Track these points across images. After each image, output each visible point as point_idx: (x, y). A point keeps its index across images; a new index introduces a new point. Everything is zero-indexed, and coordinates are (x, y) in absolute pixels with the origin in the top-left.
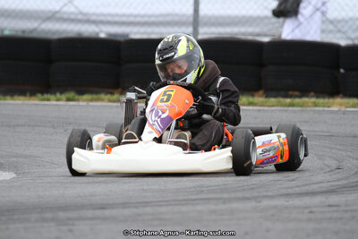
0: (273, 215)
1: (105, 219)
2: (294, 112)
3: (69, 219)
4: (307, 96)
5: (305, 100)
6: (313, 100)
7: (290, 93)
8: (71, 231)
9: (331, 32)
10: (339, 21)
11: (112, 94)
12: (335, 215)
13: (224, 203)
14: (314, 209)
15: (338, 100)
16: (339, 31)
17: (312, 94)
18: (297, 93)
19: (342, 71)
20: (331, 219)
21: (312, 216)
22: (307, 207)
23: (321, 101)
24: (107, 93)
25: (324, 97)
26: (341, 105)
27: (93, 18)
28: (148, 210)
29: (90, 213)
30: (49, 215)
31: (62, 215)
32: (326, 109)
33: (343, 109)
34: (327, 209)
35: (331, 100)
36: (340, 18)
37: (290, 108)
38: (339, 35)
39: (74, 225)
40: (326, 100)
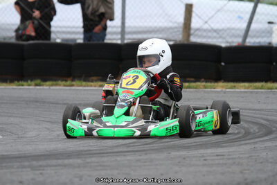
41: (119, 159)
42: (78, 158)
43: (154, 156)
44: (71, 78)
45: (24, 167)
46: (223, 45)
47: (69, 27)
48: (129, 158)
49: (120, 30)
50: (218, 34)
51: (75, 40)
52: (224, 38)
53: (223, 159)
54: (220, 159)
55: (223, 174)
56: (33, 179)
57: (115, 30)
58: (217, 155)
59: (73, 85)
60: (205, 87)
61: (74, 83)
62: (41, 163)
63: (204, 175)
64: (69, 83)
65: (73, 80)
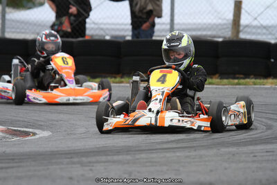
0: (229, 159)
1: (114, 162)
2: (240, 89)
3: (90, 162)
4: (249, 78)
5: (248, 80)
6: (253, 80)
7: (237, 76)
8: (91, 170)
9: (264, 34)
10: (270, 27)
11: (115, 77)
12: (271, 158)
13: (195, 150)
14: (256, 154)
15: (270, 80)
16: (270, 34)
17: (252, 76)
18: (242, 76)
19: (272, 60)
20: (268, 160)
21: (255, 158)
22: (252, 153)
23: (258, 81)
24: (112, 77)
25: (260, 79)
26: (272, 83)
27: (102, 26)
28: (143, 156)
29: (103, 158)
30: (76, 160)
31: (84, 159)
32: (262, 86)
33: (273, 86)
34: (265, 154)
35: (265, 81)
36: (270, 24)
37: (237, 86)
38: (270, 37)
39: (93, 166)
40: (262, 81)
41: (168, 155)
42: (127, 154)
43: (203, 152)
44: (120, 75)
45: (74, 163)
46: (273, 42)
47: (118, 24)
48: (178, 154)
49: (168, 27)
50: (267, 30)
51: (124, 37)
52: (274, 35)
53: (273, 155)
54: (270, 155)
55: (273, 170)
56: (83, 175)
57: (164, 27)
58: (267, 152)
59: (122, 82)
60: (255, 84)
61: (123, 80)
62: (90, 159)
63: (253, 172)
64: (118, 79)
65: (122, 77)
